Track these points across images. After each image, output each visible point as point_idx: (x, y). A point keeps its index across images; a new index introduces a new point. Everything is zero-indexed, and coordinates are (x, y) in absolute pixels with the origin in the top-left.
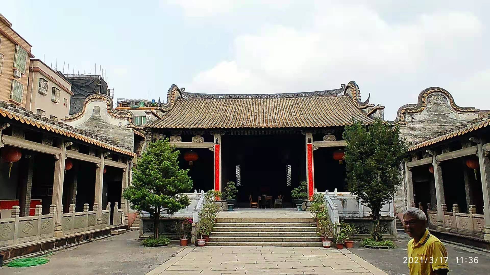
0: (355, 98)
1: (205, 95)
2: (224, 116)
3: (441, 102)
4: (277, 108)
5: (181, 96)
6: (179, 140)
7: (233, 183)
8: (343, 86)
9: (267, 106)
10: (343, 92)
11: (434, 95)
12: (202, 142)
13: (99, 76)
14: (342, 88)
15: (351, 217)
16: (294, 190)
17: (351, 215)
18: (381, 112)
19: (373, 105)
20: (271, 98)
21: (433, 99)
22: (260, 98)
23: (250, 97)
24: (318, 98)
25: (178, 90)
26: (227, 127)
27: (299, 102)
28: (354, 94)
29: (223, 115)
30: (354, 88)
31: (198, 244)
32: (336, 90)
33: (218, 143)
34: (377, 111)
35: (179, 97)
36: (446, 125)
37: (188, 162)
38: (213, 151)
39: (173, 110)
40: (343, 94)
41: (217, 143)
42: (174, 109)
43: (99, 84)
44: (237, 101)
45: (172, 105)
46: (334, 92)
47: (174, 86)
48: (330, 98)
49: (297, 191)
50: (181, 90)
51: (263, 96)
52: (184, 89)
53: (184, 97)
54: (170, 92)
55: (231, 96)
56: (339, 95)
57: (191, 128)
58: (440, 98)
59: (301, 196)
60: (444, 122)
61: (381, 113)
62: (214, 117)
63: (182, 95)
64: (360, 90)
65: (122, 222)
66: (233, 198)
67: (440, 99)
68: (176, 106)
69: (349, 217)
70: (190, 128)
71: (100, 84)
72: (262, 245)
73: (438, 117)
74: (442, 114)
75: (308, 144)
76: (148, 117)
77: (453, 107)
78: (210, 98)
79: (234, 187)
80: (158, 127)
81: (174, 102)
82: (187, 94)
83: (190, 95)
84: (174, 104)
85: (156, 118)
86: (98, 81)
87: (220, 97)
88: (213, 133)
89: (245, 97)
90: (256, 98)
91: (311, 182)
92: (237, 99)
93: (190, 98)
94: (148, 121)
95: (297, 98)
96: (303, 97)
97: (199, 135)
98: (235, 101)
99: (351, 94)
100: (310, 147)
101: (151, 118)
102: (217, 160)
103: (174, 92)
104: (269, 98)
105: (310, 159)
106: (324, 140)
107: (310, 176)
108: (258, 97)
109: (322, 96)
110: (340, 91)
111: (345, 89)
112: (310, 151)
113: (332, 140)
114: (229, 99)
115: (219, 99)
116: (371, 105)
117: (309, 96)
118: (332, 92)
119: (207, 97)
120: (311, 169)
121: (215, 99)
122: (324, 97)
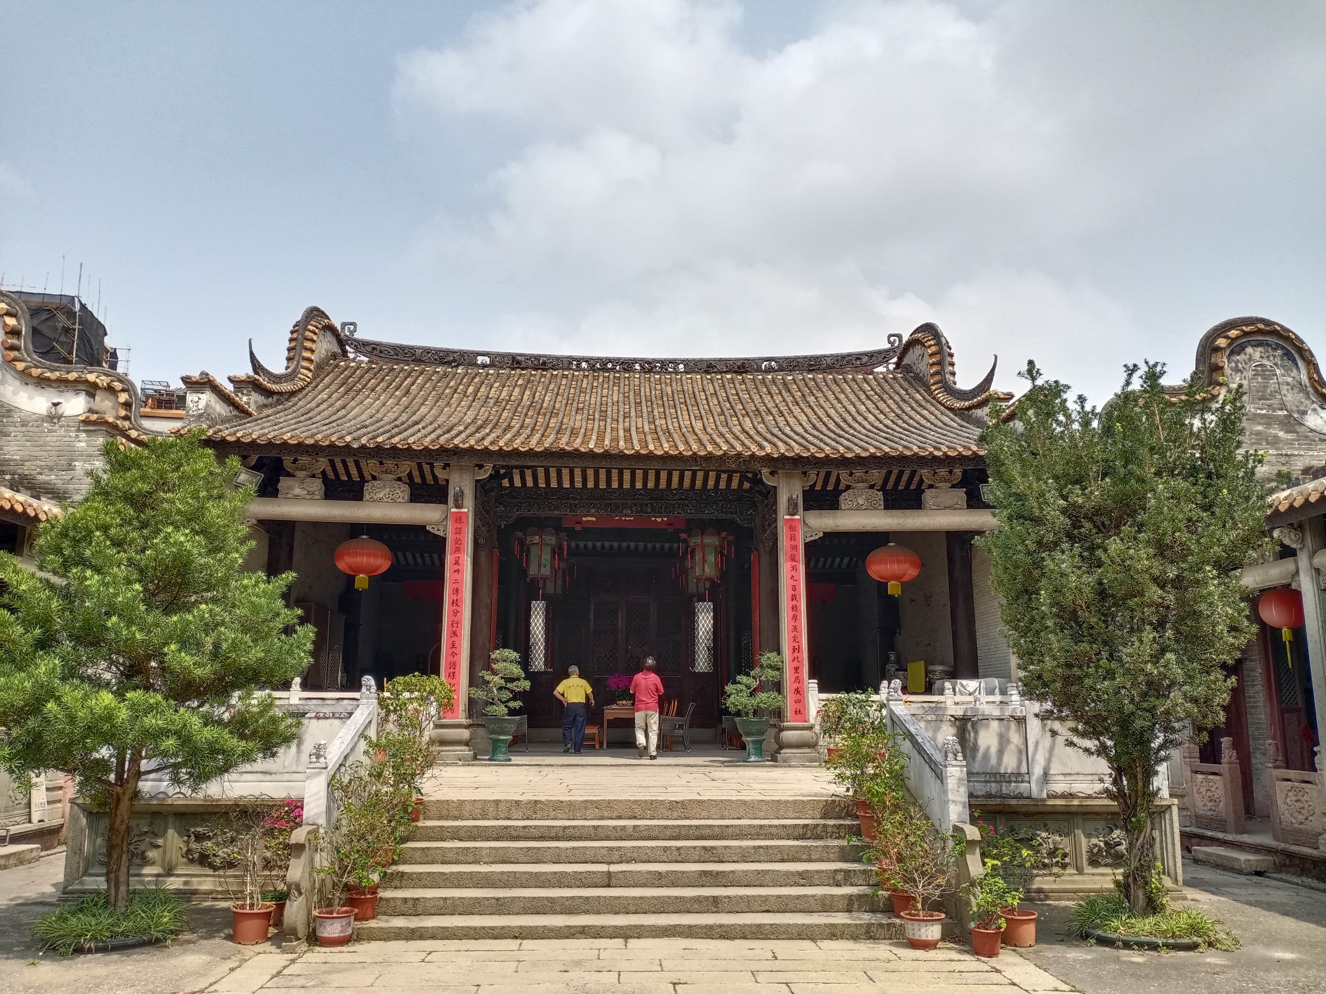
0: (937, 378)
1: (427, 350)
2: (491, 418)
3: (1278, 372)
4: (677, 402)
5: (345, 353)
6: (313, 493)
7: (514, 655)
8: (894, 340)
9: (642, 394)
10: (893, 361)
11: (1253, 343)
12: (400, 500)
13: (76, 298)
14: (889, 346)
15: (995, 797)
16: (735, 682)
17: (993, 788)
19: (1008, 394)
20: (656, 372)
21: (1250, 360)
22: (618, 372)
23: (584, 365)
24: (811, 376)
25: (330, 328)
26: (497, 448)
27: (751, 386)
28: (933, 364)
29: (487, 413)
30: (934, 345)
31: (319, 934)
32: (871, 355)
33: (461, 507)
35: (334, 356)
36: (1296, 453)
37: (351, 579)
38: (442, 534)
39: (304, 392)
40: (892, 367)
41: (458, 505)
42: (310, 388)
43: (74, 324)
44: (538, 376)
45: (302, 377)
46: (865, 359)
47: (314, 313)
48: (854, 379)
49: (748, 687)
50: (343, 329)
51: (627, 365)
52: (352, 327)
53: (351, 356)
54: (297, 331)
55: (519, 358)
56: (881, 369)
57: (360, 448)
58: (1274, 357)
59: (761, 705)
60: (1289, 443)
62: (454, 420)
63: (346, 350)
64: (952, 351)
65: (29, 814)
66: (512, 712)
67: (1271, 358)
68: (318, 380)
69: (989, 796)
70: (355, 446)
71: (77, 326)
72: (625, 934)
73: (1268, 425)
74: (1280, 413)
75: (787, 517)
76: (196, 399)
77: (1319, 388)
78: (446, 363)
79: (516, 670)
80: (228, 438)
81: (312, 367)
82: (363, 346)
83: (374, 349)
84: (310, 375)
85: (231, 408)
86: (71, 314)
87: (480, 359)
88: (444, 468)
89: (566, 364)
90: (604, 369)
91: (796, 654)
92: (540, 371)
93: (375, 359)
94: (193, 416)
95: (740, 373)
96: (761, 371)
97: (391, 476)
98: (531, 375)
99: (920, 365)
100: (792, 528)
101: (207, 405)
102: (456, 567)
103: (315, 333)
104: (650, 371)
105: (794, 573)
106: (843, 507)
107: (793, 634)
108: (610, 366)
109: (824, 371)
110: (885, 357)
111: (901, 349)
112: (793, 543)
113: (871, 507)
114: (513, 369)
115: (478, 366)
116: (1002, 396)
117: (782, 371)
118: (857, 359)
119: (436, 360)
120: (795, 608)
121: (461, 367)
122: (830, 373)
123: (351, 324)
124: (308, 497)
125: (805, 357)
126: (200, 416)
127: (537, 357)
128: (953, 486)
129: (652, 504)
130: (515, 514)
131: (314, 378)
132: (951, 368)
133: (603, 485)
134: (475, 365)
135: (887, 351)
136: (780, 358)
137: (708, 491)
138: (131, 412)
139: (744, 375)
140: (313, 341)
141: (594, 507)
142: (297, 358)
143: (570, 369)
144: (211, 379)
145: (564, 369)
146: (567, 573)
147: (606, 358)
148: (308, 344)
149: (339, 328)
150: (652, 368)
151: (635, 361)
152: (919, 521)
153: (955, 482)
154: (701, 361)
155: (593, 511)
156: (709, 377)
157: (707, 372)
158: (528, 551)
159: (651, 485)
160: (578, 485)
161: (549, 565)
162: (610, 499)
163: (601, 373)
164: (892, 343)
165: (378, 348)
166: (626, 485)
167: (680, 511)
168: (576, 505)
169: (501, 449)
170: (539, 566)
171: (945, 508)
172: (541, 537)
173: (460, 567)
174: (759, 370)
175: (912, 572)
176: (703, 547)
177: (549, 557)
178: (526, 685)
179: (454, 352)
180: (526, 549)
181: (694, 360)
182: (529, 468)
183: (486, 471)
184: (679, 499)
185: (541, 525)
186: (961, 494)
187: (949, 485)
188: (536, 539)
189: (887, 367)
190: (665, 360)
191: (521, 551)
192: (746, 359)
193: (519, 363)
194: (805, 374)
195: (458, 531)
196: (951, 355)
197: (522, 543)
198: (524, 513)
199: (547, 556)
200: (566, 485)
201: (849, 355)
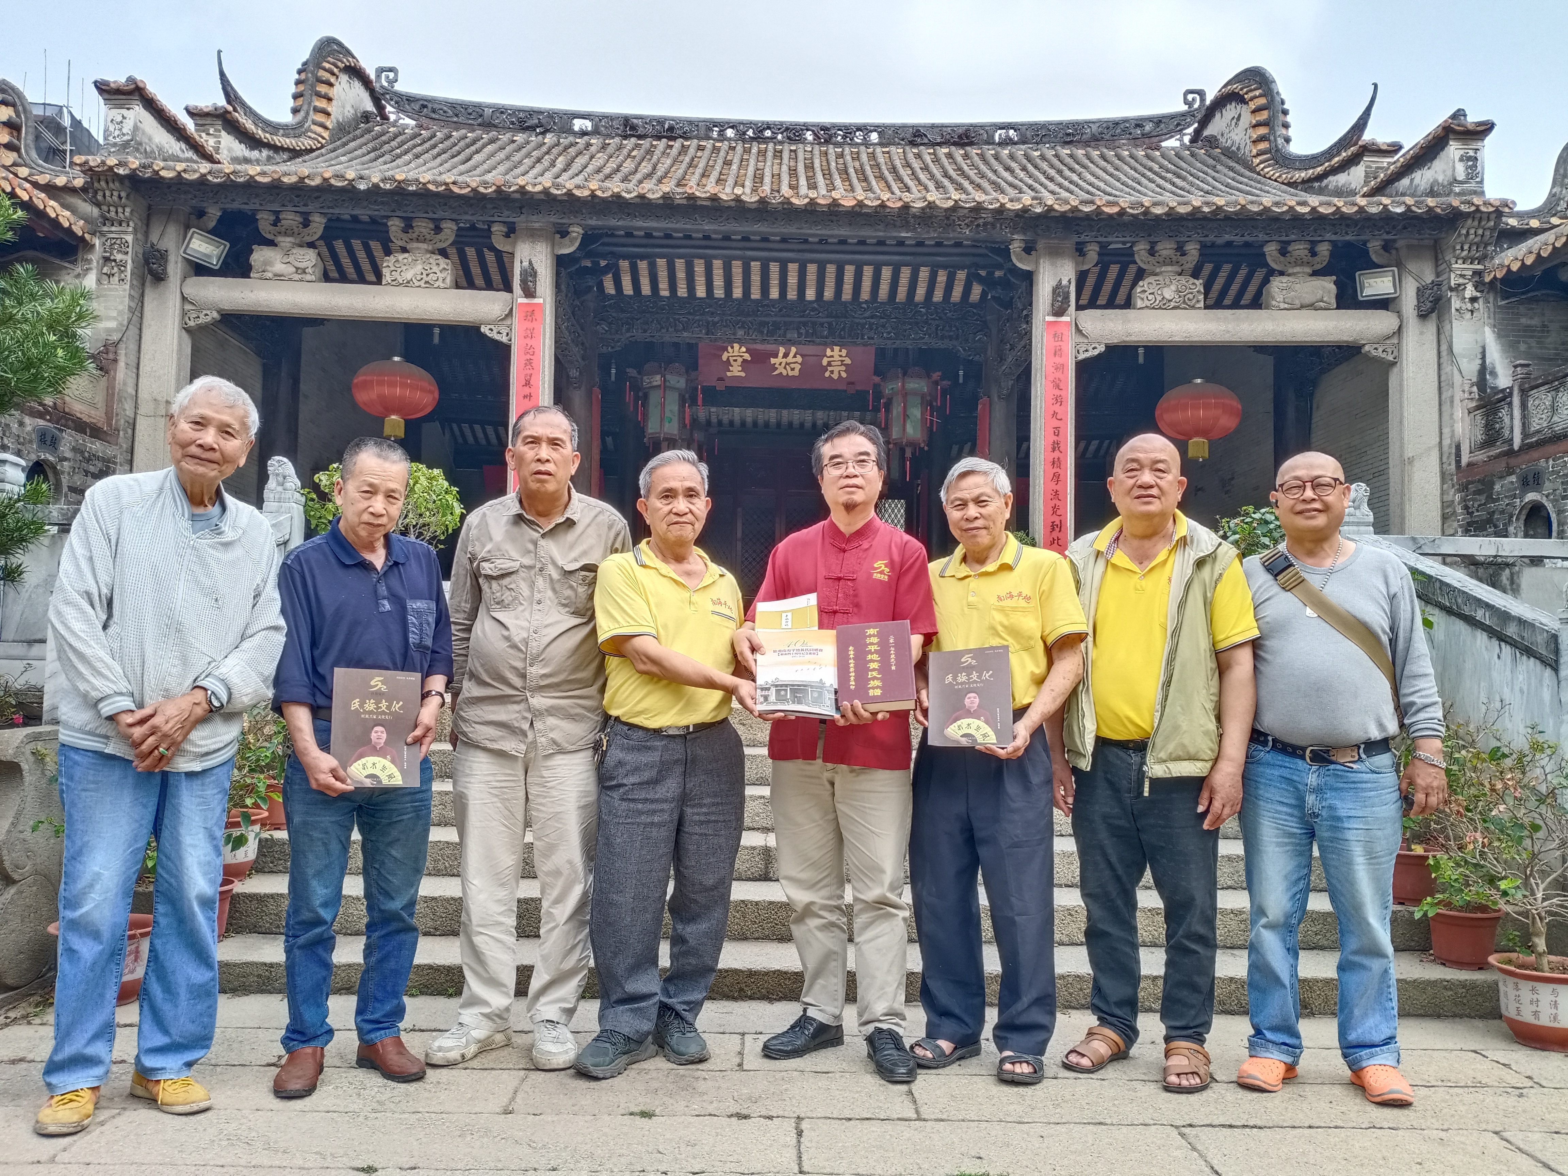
0: (1262, 146)
1: (500, 110)
5: (381, 108)
6: (304, 271)
8: (1193, 99)
9: (817, 167)
10: (1190, 130)
12: (439, 283)
13: (65, 110)
14: (1186, 108)
18: (1471, 153)
20: (837, 145)
22: (780, 142)
23: (730, 133)
24: (1067, 151)
25: (356, 72)
26: (588, 194)
27: (979, 160)
28: (1255, 127)
30: (1260, 96)
32: (1158, 121)
34: (1447, 144)
35: (366, 117)
38: (504, 339)
39: (314, 154)
40: (1187, 139)
41: (529, 293)
42: (323, 151)
43: (64, 143)
44: (662, 148)
45: (313, 135)
46: (1148, 127)
47: (333, 47)
48: (1131, 158)
50: (378, 76)
51: (794, 132)
52: (391, 75)
53: (393, 117)
55: (635, 121)
56: (1172, 142)
61: (1469, 158)
63: (384, 108)
70: (362, 187)
71: (68, 147)
75: (1048, 319)
76: (119, 119)
78: (527, 128)
80: (163, 173)
81: (329, 124)
82: (405, 102)
83: (424, 106)
84: (326, 134)
85: (183, 146)
86: (58, 130)
87: (578, 124)
88: (507, 236)
89: (702, 132)
90: (759, 138)
91: (1055, 534)
92: (664, 140)
93: (424, 121)
94: (115, 145)
95: (962, 145)
96: (993, 143)
97: (424, 246)
98: (652, 145)
99: (1232, 135)
100: (1058, 337)
101: (136, 128)
102: (527, 390)
103: (333, 74)
104: (827, 142)
105: (1057, 408)
106: (1139, 303)
107: (1052, 503)
108: (768, 133)
109: (1086, 144)
110: (1178, 125)
111: (1203, 112)
112: (1058, 360)
113: (1184, 304)
114: (626, 137)
115: (575, 134)
116: (1385, 147)
117: (1024, 143)
118: (1138, 126)
119: (513, 123)
120: (1056, 463)
121: (549, 136)
122: (1096, 148)
123: (391, 70)
124: (297, 277)
125: (1060, 123)
126: (126, 145)
127: (661, 121)
128: (1315, 273)
129: (830, 324)
131: (332, 141)
132: (1284, 131)
133: (756, 294)
134: (570, 131)
135: (1183, 115)
136: (1022, 125)
137: (917, 305)
138: (19, 139)
139: (968, 148)
140: (331, 85)
141: (742, 327)
142: (305, 107)
143: (710, 138)
144: (141, 85)
145: (699, 138)
146: (705, 447)
147: (763, 123)
148: (322, 89)
149: (373, 77)
150: (831, 137)
151: (807, 127)
152: (1260, 329)
153: (1319, 267)
154: (904, 127)
155: (740, 333)
156: (915, 151)
157: (913, 144)
158: (646, 397)
159: (829, 294)
160: (719, 293)
161: (675, 420)
162: (766, 316)
163: (755, 143)
164: (1190, 104)
165: (430, 106)
166: (792, 295)
167: (872, 334)
168: (715, 324)
169: (593, 195)
170: (662, 420)
171: (1302, 307)
172: (664, 376)
173: (532, 390)
174: (990, 142)
175: (1228, 423)
176: (905, 395)
177: (676, 408)
179: (540, 112)
180: (641, 396)
181: (893, 126)
182: (642, 257)
183: (574, 240)
184: (872, 317)
185: (663, 356)
186: (1327, 287)
187: (1308, 270)
188: (657, 380)
189: (1181, 140)
190: (851, 125)
191: (637, 398)
192: (971, 125)
193: (633, 128)
194: (1058, 148)
195: (530, 334)
196: (1285, 112)
197: (636, 387)
198: (638, 334)
199: (672, 406)
200: (701, 292)
201: (1126, 120)
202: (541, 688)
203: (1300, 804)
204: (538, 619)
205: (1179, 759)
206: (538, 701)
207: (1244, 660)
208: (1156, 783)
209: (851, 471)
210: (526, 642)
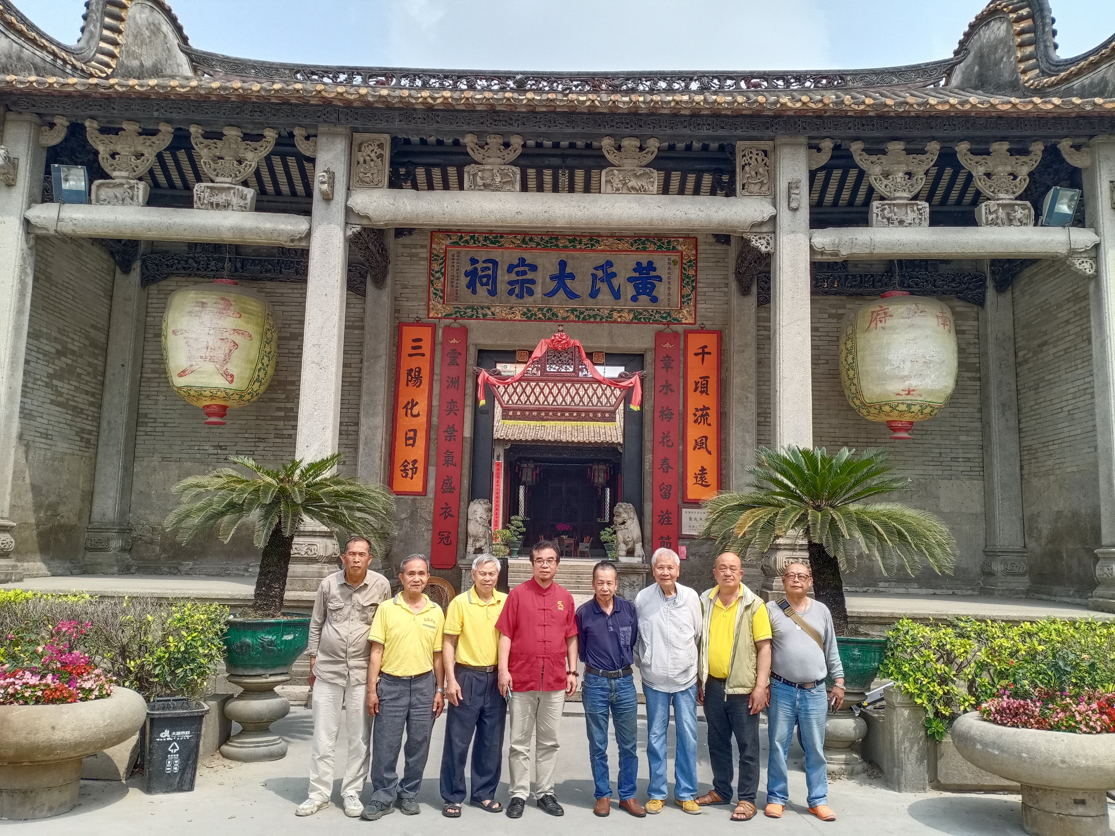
33: (499, 460)
102: (497, 484)
130: (517, 456)
178: (524, 529)
180: (521, 470)
185: (527, 460)
195: (498, 470)
198: (521, 455)
202: (353, 657)
203: (794, 705)
204: (352, 628)
205: (738, 687)
206: (352, 662)
207: (766, 649)
208: (730, 696)
209: (545, 565)
210: (346, 637)
